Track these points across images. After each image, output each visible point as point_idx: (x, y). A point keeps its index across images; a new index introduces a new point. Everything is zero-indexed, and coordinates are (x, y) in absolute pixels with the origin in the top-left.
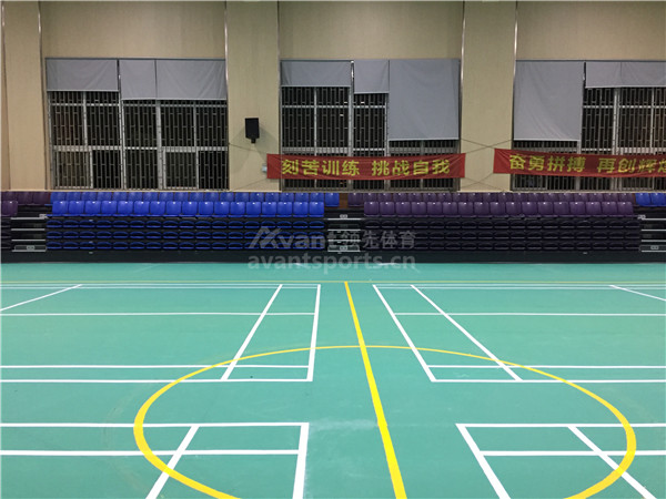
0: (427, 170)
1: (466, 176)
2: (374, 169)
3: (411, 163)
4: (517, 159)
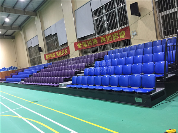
0: (64, 53)
1: (70, 53)
3: (61, 52)
4: (79, 45)
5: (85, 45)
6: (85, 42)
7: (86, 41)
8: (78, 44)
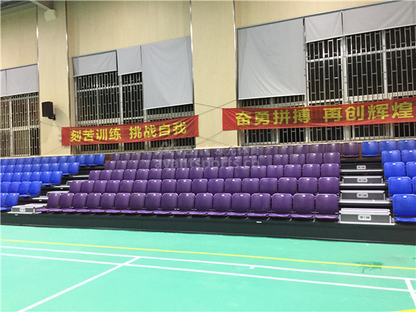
0: (169, 132)
1: (200, 134)
2: (131, 134)
3: (157, 127)
4: (243, 116)
5: (262, 120)
6: (266, 113)
7: (271, 111)
8: (241, 114)
